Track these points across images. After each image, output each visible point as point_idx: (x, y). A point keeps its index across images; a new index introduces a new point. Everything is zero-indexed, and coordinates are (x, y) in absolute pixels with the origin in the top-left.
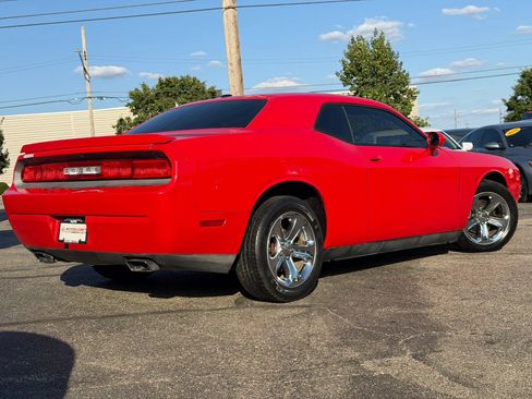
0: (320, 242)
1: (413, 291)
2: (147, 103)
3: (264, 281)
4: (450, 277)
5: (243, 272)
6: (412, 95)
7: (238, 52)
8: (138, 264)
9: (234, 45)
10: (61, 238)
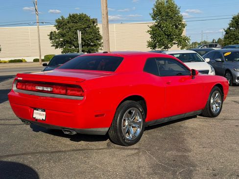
0: (144, 120)
1: (182, 142)
2: (64, 25)
3: (120, 138)
4: (198, 133)
5: (112, 134)
6: (184, 26)
7: (107, 9)
8: (68, 131)
9: (105, 6)
10: (34, 117)
